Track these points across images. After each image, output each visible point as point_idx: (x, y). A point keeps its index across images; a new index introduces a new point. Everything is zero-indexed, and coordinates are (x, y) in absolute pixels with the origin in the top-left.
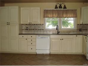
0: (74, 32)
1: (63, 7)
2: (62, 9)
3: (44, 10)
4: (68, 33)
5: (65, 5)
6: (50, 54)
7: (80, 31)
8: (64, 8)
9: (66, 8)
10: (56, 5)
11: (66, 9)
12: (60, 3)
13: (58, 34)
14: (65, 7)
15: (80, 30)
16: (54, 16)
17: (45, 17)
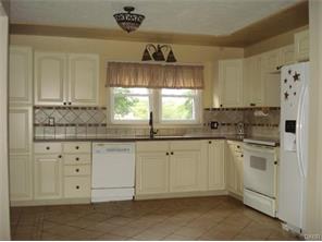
0: (195, 130)
1: (166, 57)
2: (164, 63)
3: (109, 64)
4: (181, 134)
5: (171, 52)
6: (133, 200)
7: (213, 128)
8: (168, 61)
9: (175, 61)
10: (146, 51)
11: (174, 64)
12: (156, 45)
13: (152, 136)
14: (171, 58)
15: (213, 125)
16: (139, 83)
17: (112, 86)
